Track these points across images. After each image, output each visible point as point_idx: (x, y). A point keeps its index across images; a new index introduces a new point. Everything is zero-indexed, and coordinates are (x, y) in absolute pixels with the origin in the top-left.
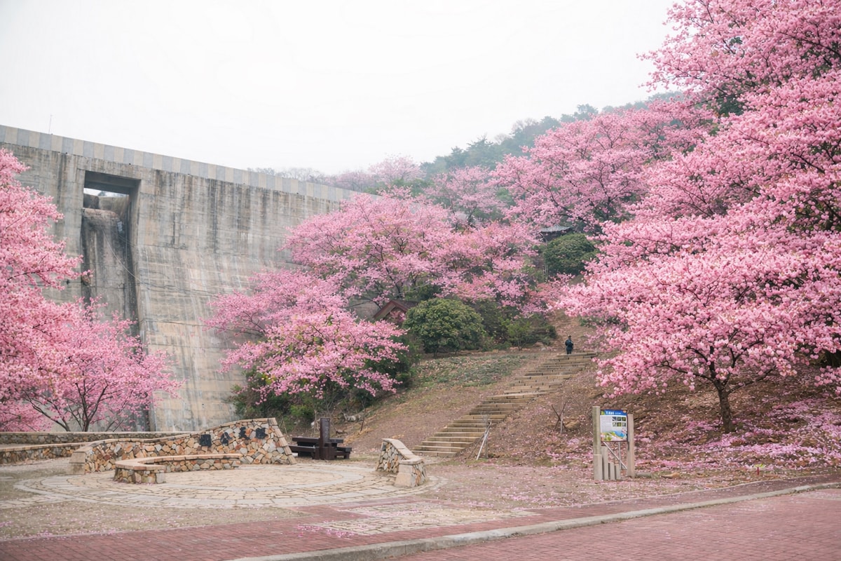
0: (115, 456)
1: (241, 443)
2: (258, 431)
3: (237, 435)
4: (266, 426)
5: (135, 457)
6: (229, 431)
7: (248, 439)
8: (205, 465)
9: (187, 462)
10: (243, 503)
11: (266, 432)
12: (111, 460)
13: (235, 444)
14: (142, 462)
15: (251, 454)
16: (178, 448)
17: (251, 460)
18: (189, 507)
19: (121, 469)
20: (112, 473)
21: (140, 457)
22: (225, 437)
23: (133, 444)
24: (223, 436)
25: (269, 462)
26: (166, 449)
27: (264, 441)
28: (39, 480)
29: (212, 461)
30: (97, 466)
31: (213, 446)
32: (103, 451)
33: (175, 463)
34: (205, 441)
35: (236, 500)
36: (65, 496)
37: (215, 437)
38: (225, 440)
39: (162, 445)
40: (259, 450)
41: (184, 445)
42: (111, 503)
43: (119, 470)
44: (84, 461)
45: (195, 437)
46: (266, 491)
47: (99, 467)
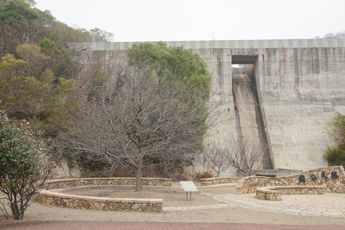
0: (256, 185)
1: (323, 181)
2: (332, 173)
3: (320, 176)
4: (337, 170)
5: (265, 186)
6: (315, 174)
7: (326, 178)
8: (303, 191)
9: (293, 189)
10: (327, 214)
11: (338, 174)
12: (254, 187)
13: (319, 181)
14: (269, 189)
15: (329, 187)
16: (287, 183)
17: (329, 190)
18: (296, 214)
19: (259, 192)
20: (255, 194)
21: (268, 186)
22: (313, 177)
23: (264, 180)
24: (312, 176)
25: (341, 192)
26: (281, 183)
27: (337, 180)
28: (222, 196)
29: (307, 190)
30: (247, 189)
31: (306, 182)
32: (249, 182)
33: (287, 190)
34: (302, 179)
35: (322, 212)
36: (235, 204)
37: (307, 177)
38: (314, 179)
39: (279, 181)
40: (334, 185)
41: (290, 181)
42: (256, 209)
43: (258, 192)
44: (242, 187)
45: (296, 177)
46: (339, 208)
47: (248, 191)
